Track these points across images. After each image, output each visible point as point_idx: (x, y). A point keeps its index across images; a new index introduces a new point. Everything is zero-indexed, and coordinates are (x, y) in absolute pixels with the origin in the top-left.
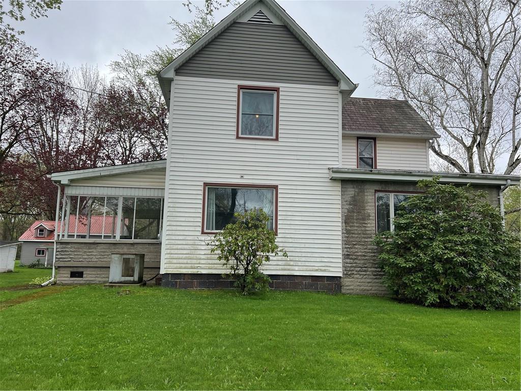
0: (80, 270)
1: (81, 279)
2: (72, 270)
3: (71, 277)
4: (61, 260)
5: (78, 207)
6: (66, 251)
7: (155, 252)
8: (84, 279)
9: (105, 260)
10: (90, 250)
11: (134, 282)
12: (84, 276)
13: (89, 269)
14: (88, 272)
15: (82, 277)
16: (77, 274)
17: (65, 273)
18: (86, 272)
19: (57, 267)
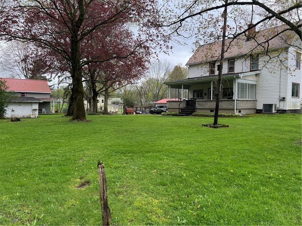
0: (240, 110)
4: (238, 106)
5: (240, 87)
9: (245, 106)
11: (276, 113)
12: (241, 112)
16: (240, 112)
17: (238, 111)
18: (242, 111)
19: (236, 109)
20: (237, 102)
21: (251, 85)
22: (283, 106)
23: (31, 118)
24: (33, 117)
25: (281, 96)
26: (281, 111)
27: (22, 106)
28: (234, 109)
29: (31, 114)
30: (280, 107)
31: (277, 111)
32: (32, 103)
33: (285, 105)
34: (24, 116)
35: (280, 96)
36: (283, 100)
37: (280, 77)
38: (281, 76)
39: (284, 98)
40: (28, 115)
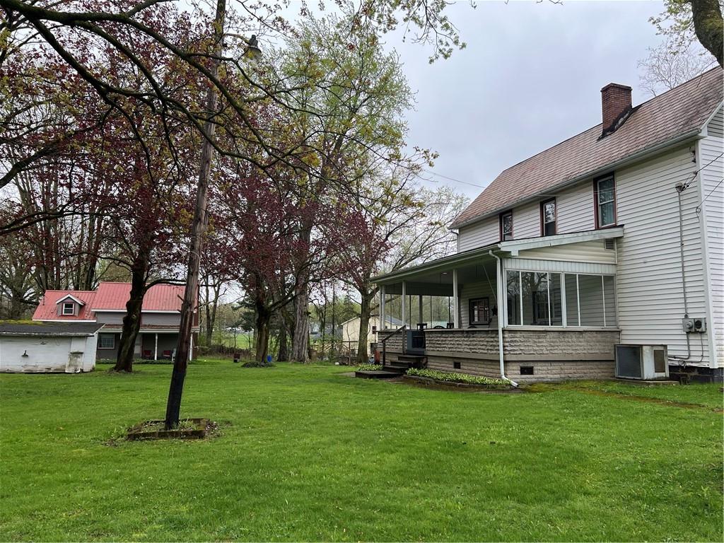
0: (531, 365)
1: (532, 376)
2: (522, 365)
3: (522, 374)
4: (512, 353)
5: (521, 285)
6: (515, 341)
7: (603, 342)
8: (535, 376)
9: (556, 352)
10: (540, 340)
11: (666, 379)
12: (535, 372)
13: (539, 364)
14: (539, 368)
15: (532, 374)
16: (527, 370)
17: (516, 369)
18: (537, 367)
19: (505, 362)
20: (506, 336)
21: (583, 278)
22: (700, 354)
23: (65, 373)
24: (71, 370)
25: (691, 317)
26: (695, 373)
27: (48, 345)
28: (499, 361)
29: (67, 364)
30: (689, 356)
31: (670, 371)
32: (71, 338)
33: (705, 349)
34: (50, 369)
35: (686, 316)
36: (696, 332)
37: (679, 245)
38: (685, 244)
39: (698, 323)
40: (58, 367)
